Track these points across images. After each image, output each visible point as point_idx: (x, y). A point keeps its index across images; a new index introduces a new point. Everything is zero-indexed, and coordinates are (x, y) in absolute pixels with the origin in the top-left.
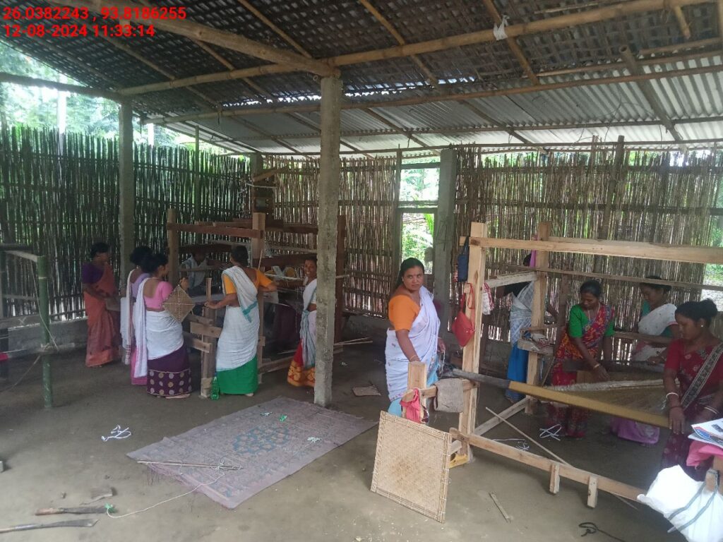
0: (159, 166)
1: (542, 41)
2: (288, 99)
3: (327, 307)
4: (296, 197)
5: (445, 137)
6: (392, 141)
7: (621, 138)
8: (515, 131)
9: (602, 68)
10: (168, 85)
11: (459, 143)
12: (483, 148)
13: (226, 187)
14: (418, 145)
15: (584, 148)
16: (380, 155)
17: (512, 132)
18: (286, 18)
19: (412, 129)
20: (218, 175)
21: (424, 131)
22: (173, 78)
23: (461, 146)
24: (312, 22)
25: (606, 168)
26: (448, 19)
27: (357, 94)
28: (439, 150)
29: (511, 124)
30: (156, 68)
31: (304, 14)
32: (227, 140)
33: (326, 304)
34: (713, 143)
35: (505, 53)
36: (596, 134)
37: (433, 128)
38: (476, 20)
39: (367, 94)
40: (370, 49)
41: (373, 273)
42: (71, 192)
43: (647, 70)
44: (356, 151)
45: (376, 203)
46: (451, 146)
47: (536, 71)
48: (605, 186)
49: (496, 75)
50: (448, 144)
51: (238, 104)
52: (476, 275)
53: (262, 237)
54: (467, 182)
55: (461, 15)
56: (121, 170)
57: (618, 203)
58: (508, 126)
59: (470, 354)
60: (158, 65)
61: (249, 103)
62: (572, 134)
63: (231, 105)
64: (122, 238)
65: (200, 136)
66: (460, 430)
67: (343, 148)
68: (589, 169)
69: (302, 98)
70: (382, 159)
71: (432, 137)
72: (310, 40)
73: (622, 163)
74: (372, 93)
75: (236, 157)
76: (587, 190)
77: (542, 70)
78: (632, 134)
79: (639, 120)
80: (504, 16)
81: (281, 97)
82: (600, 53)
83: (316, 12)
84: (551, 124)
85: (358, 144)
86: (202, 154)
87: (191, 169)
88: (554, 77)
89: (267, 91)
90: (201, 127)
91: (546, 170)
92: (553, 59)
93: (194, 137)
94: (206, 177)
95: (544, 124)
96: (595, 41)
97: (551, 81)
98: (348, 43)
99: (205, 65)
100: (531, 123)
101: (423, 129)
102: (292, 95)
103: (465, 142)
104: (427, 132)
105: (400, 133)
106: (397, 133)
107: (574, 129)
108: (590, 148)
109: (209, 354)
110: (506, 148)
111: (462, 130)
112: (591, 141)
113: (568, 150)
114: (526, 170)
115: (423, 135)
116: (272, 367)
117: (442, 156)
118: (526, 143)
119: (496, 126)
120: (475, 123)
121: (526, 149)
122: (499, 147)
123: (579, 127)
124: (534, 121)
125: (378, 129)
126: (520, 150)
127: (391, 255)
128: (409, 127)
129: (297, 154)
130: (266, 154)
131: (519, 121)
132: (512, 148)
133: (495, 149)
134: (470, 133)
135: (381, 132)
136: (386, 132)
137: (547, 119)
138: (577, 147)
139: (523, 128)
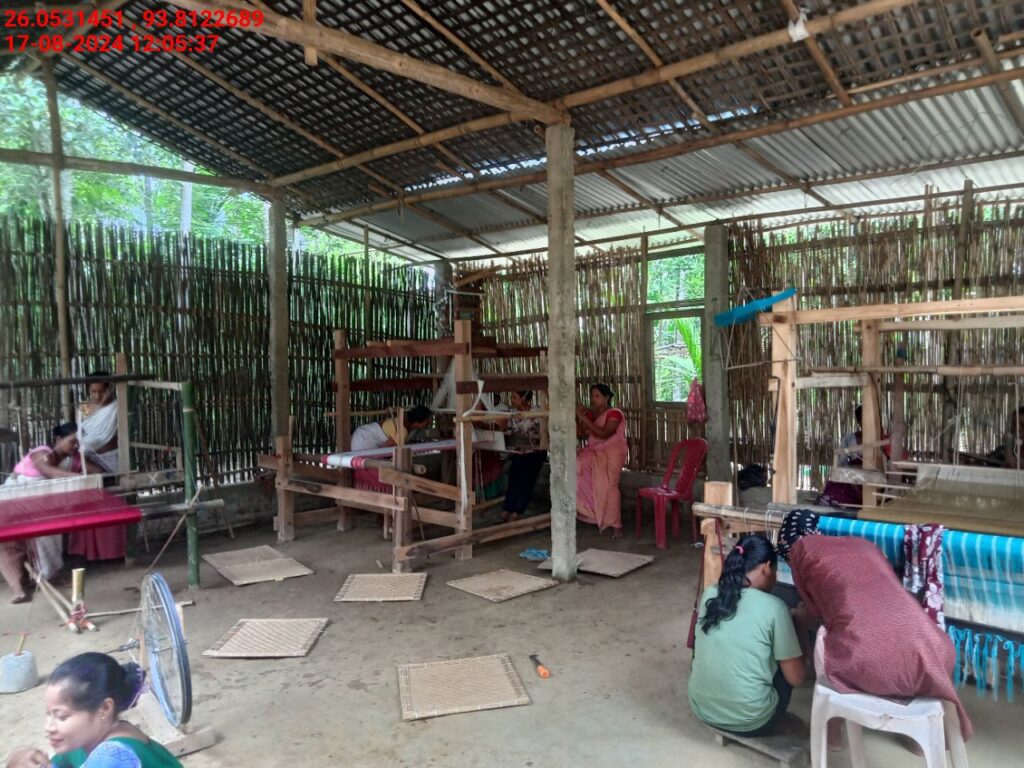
0: (319, 279)
1: (855, 41)
2: (494, 171)
3: (565, 436)
4: (499, 314)
5: (710, 211)
6: (631, 223)
7: (969, 183)
8: (813, 189)
9: (942, 72)
10: (335, 166)
11: (730, 216)
12: (766, 222)
13: (405, 306)
14: (671, 225)
15: (912, 205)
16: (616, 245)
17: (808, 190)
18: (500, 49)
19: (663, 200)
20: (395, 292)
21: (683, 201)
22: (341, 155)
23: (734, 220)
24: (535, 51)
25: (949, 229)
26: (723, 22)
27: (590, 151)
28: (703, 228)
29: (806, 178)
30: (321, 144)
31: (524, 41)
32: (404, 243)
33: (563, 432)
35: (802, 64)
36: (930, 183)
37: (694, 196)
38: (762, 21)
39: (604, 149)
40: (612, 79)
42: (209, 316)
43: (1008, 66)
44: (583, 243)
45: (614, 310)
46: (718, 222)
47: (847, 85)
48: (951, 253)
49: (789, 100)
50: (714, 219)
51: (425, 186)
52: (784, 364)
53: (467, 353)
54: (744, 268)
55: (741, 15)
56: (271, 285)
57: (973, 276)
58: (802, 181)
60: (324, 139)
61: (440, 182)
62: (895, 186)
63: (415, 187)
64: (273, 377)
65: (370, 242)
68: (925, 232)
69: (512, 166)
70: (620, 250)
71: (690, 211)
72: (530, 78)
73: (973, 219)
74: (612, 147)
75: (417, 268)
76: (924, 260)
77: (854, 85)
78: (985, 175)
79: (996, 152)
80: (802, 10)
81: (483, 167)
82: (939, 49)
83: (541, 35)
84: (864, 173)
85: (584, 232)
86: (373, 264)
87: (359, 281)
88: (869, 93)
89: (467, 162)
90: (371, 226)
91: (861, 240)
92: (869, 67)
93: (362, 243)
94: (379, 294)
95: (854, 173)
96: (932, 31)
97: (866, 99)
98: (582, 76)
99: (384, 132)
100: (835, 173)
101: (679, 198)
102: (499, 164)
103: (739, 213)
104: (684, 203)
105: (646, 208)
106: (641, 208)
107: (898, 177)
108: (922, 203)
109: (403, 512)
110: (798, 217)
111: (734, 195)
112: (922, 192)
113: (888, 214)
114: (830, 243)
115: (678, 208)
116: (485, 535)
117: (707, 236)
118: (828, 206)
119: (783, 184)
120: (754, 182)
121: (826, 219)
122: (788, 217)
123: (905, 172)
124: (838, 168)
125: (615, 205)
126: (817, 221)
127: (640, 381)
128: (659, 198)
129: (499, 255)
130: (456, 260)
131: (818, 171)
132: (806, 216)
133: (781, 220)
134: (746, 198)
135: (619, 210)
136: (626, 209)
137: (858, 165)
138: (902, 205)
139: (823, 183)
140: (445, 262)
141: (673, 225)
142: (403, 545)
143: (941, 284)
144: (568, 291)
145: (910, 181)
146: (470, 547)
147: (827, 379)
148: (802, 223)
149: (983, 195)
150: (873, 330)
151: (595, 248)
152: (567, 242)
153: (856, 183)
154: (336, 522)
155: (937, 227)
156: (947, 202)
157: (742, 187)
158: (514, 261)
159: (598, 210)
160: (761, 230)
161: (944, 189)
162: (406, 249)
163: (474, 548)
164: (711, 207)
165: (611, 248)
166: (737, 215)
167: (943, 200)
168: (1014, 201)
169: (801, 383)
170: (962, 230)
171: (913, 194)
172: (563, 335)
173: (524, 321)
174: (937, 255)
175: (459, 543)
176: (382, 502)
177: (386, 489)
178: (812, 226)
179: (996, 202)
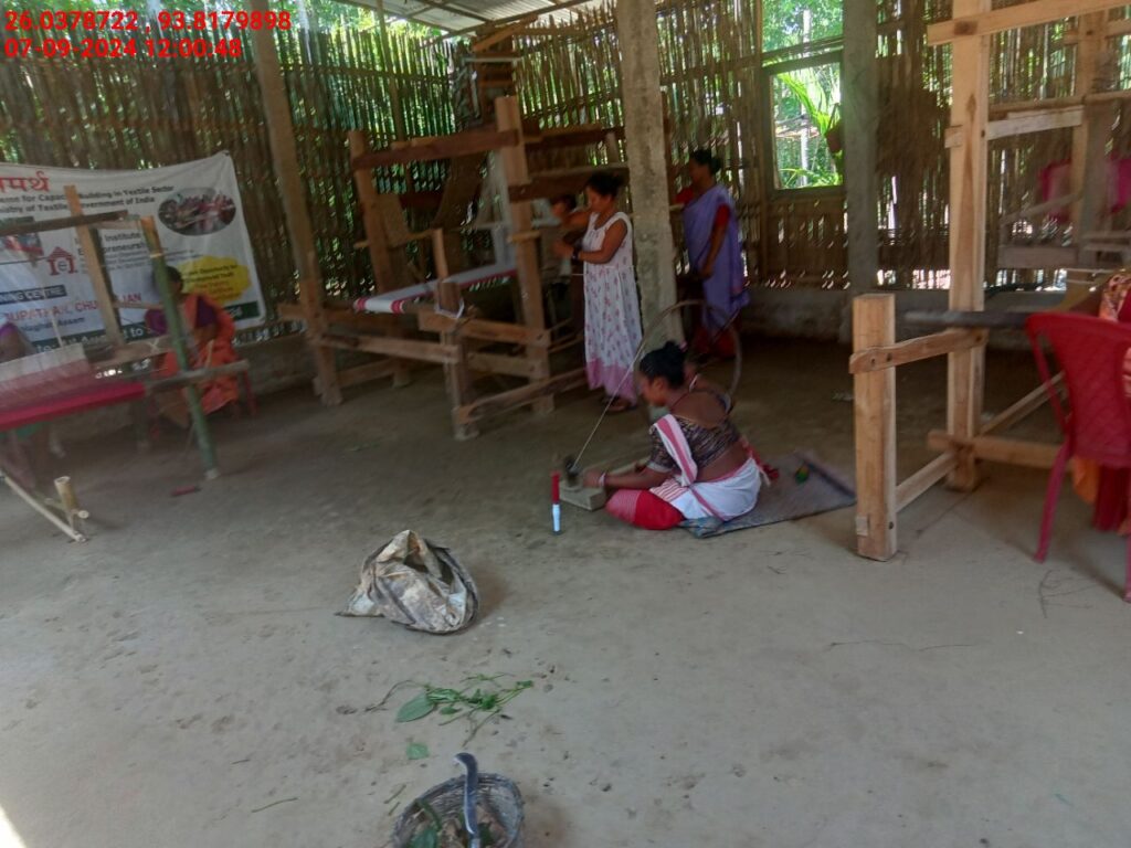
0: (325, 67)
3: (657, 245)
4: (567, 93)
32: (434, 5)
33: (655, 242)
45: (719, 68)
52: (972, 104)
56: (261, 79)
65: (386, 7)
66: (951, 431)
86: (394, 39)
93: (374, 9)
94: (408, 83)
109: (456, 365)
127: (757, 165)
129: (559, 6)
130: (503, 21)
140: (490, 25)
142: (463, 403)
144: (647, 31)
146: (550, 398)
147: (1030, 121)
154: (389, 378)
158: (580, 13)
162: (437, 13)
163: (555, 398)
169: (996, 130)
172: (645, 100)
173: (600, 99)
175: (534, 395)
176: (431, 352)
177: (434, 337)
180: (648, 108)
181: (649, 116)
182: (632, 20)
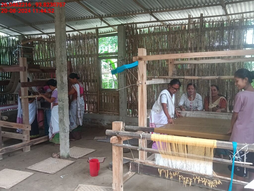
3: (64, 103)
5: (119, 20)
6: (92, 24)
7: (202, 15)
8: (153, 14)
11: (126, 23)
12: (138, 25)
15: (184, 21)
16: (87, 31)
17: (151, 14)
19: (103, 15)
21: (109, 16)
23: (128, 24)
25: (196, 30)
28: (117, 27)
32: (5, 28)
33: (63, 102)
34: (242, 15)
36: (190, 14)
37: (113, 14)
41: (88, 92)
44: (75, 30)
45: (87, 56)
48: (196, 38)
50: (121, 24)
51: (8, 3)
52: (143, 75)
53: (25, 71)
54: (131, 42)
57: (202, 46)
58: (150, 11)
59: (142, 117)
62: (179, 15)
63: (4, 4)
67: (68, 29)
68: (188, 31)
70: (88, 33)
71: (112, 20)
73: (203, 27)
75: (11, 38)
76: (188, 40)
79: (210, 4)
84: (170, 9)
85: (75, 26)
91: (168, 33)
95: (166, 9)
100: (160, 8)
101: (108, 15)
104: (110, 17)
105: (97, 18)
106: (95, 18)
107: (180, 11)
108: (187, 21)
110: (148, 24)
111: (127, 15)
112: (187, 17)
113: (177, 25)
114: (159, 34)
115: (108, 18)
116: (36, 141)
117: (118, 30)
118: (158, 20)
119: (143, 11)
120: (134, 10)
121: (157, 26)
122: (146, 24)
123: (182, 9)
124: (161, 7)
125: (85, 16)
126: (155, 26)
127: (97, 82)
128: (101, 14)
129: (44, 34)
130: (27, 35)
131: (155, 8)
132: (151, 24)
133: (143, 25)
134: (131, 16)
135: (87, 18)
136: (89, 18)
137: (168, 6)
138: (181, 21)
139: (157, 12)
140: (23, 36)
141: (107, 25)
143: (193, 49)
145: (184, 13)
146: (29, 146)
147: (158, 81)
148: (150, 26)
149: (206, 19)
150: (172, 64)
151: (80, 32)
152: (62, 27)
153: (167, 12)
155: (192, 29)
156: (195, 21)
157: (130, 12)
158: (49, 36)
159: (79, 18)
160: (136, 28)
161: (194, 16)
162: (6, 30)
163: (31, 146)
164: (120, 19)
165: (85, 33)
166: (128, 22)
167: (194, 20)
168: (215, 22)
170: (200, 30)
171: (184, 17)
172: (62, 63)
174: (192, 39)
175: (24, 145)
178: (153, 28)
179: (209, 22)
180: (63, 66)
181: (63, 68)
182: (59, 43)
